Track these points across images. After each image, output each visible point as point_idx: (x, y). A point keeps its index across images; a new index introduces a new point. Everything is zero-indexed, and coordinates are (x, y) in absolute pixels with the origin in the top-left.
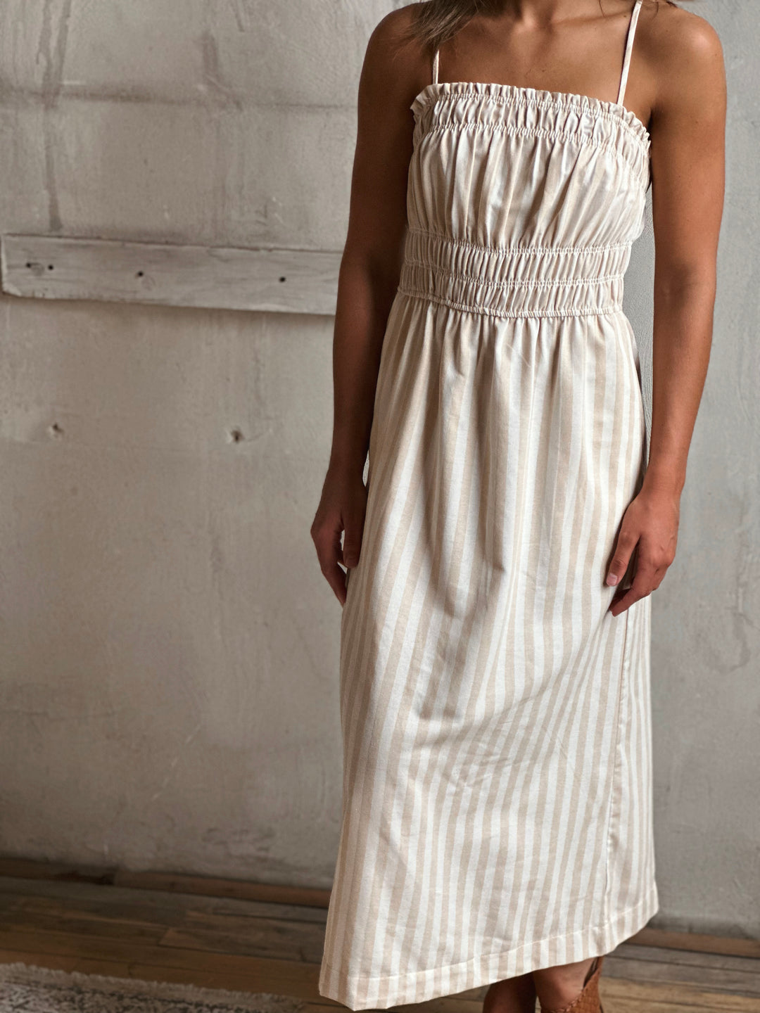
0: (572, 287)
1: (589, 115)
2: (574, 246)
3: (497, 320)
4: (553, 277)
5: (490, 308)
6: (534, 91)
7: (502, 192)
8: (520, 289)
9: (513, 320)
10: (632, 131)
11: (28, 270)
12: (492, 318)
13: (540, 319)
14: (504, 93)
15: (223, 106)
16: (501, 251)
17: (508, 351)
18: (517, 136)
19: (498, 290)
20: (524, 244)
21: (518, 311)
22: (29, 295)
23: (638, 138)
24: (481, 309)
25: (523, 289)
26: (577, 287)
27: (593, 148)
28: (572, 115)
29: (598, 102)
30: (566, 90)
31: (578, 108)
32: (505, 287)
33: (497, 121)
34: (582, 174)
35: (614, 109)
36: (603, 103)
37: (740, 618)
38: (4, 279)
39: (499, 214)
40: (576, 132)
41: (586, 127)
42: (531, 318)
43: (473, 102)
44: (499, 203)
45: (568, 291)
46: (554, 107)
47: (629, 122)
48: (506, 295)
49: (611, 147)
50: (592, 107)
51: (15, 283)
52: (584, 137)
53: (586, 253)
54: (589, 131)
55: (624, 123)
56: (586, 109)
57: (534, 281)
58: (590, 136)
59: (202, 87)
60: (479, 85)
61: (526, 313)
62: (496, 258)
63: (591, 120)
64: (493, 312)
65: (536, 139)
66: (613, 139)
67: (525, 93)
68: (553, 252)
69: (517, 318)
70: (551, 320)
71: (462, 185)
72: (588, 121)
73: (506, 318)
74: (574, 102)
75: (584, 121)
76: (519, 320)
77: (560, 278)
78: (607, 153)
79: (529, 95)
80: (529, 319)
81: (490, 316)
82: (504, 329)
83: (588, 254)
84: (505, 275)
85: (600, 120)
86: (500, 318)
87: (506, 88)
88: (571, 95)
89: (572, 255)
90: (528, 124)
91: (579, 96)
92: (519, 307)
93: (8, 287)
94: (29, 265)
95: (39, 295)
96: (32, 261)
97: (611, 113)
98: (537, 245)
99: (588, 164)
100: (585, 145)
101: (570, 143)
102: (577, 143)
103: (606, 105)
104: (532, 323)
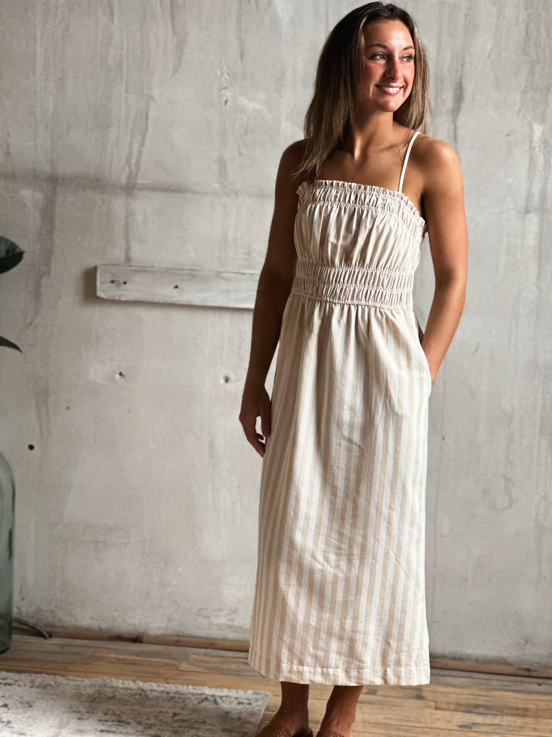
0: (376, 291)
1: (383, 197)
2: (377, 268)
3: (334, 305)
4: (365, 284)
5: (330, 298)
6: (355, 184)
7: (336, 236)
8: (346, 288)
9: (342, 305)
10: (408, 208)
11: (112, 285)
12: (331, 304)
13: (357, 306)
14: (340, 185)
15: (228, 195)
16: (337, 268)
17: (339, 322)
18: (345, 207)
19: (334, 288)
20: (348, 265)
21: (345, 301)
22: (111, 298)
24: (325, 298)
25: (348, 289)
26: (379, 291)
27: (385, 215)
28: (374, 197)
29: (388, 191)
30: (372, 184)
31: (377, 193)
32: (338, 287)
33: (335, 200)
34: (378, 228)
35: (397, 195)
36: (391, 191)
37: (508, 480)
38: (98, 289)
39: (335, 247)
40: (375, 206)
41: (381, 204)
42: (352, 305)
43: (324, 190)
44: (335, 241)
45: (373, 292)
46: (365, 193)
47: (406, 202)
48: (338, 291)
49: (395, 215)
50: (385, 193)
51: (104, 292)
52: (380, 209)
53: (384, 273)
54: (383, 206)
55: (403, 203)
56: (381, 194)
57: (353, 285)
58: (383, 208)
59: (216, 185)
60: (327, 181)
61: (350, 301)
62: (334, 270)
63: (384, 200)
64: (331, 300)
65: (355, 209)
66: (396, 210)
67: (350, 186)
68: (364, 270)
69: (344, 305)
70: (363, 307)
71: (316, 233)
72: (382, 201)
73: (338, 304)
74: (376, 190)
75: (380, 201)
76: (346, 305)
77: (369, 284)
78: (392, 218)
79: (352, 187)
80: (351, 306)
81: (330, 303)
82: (337, 309)
83: (385, 274)
84: (338, 280)
85: (389, 200)
86: (335, 304)
87: (341, 183)
88: (374, 187)
89: (376, 272)
90: (351, 202)
91: (378, 188)
92: (346, 299)
93: (100, 294)
94: (112, 282)
95: (117, 298)
96: (114, 279)
97: (395, 196)
98: (355, 265)
99: (381, 223)
100: (380, 213)
101: (372, 211)
102: (376, 212)
103: (392, 192)
104: (353, 308)
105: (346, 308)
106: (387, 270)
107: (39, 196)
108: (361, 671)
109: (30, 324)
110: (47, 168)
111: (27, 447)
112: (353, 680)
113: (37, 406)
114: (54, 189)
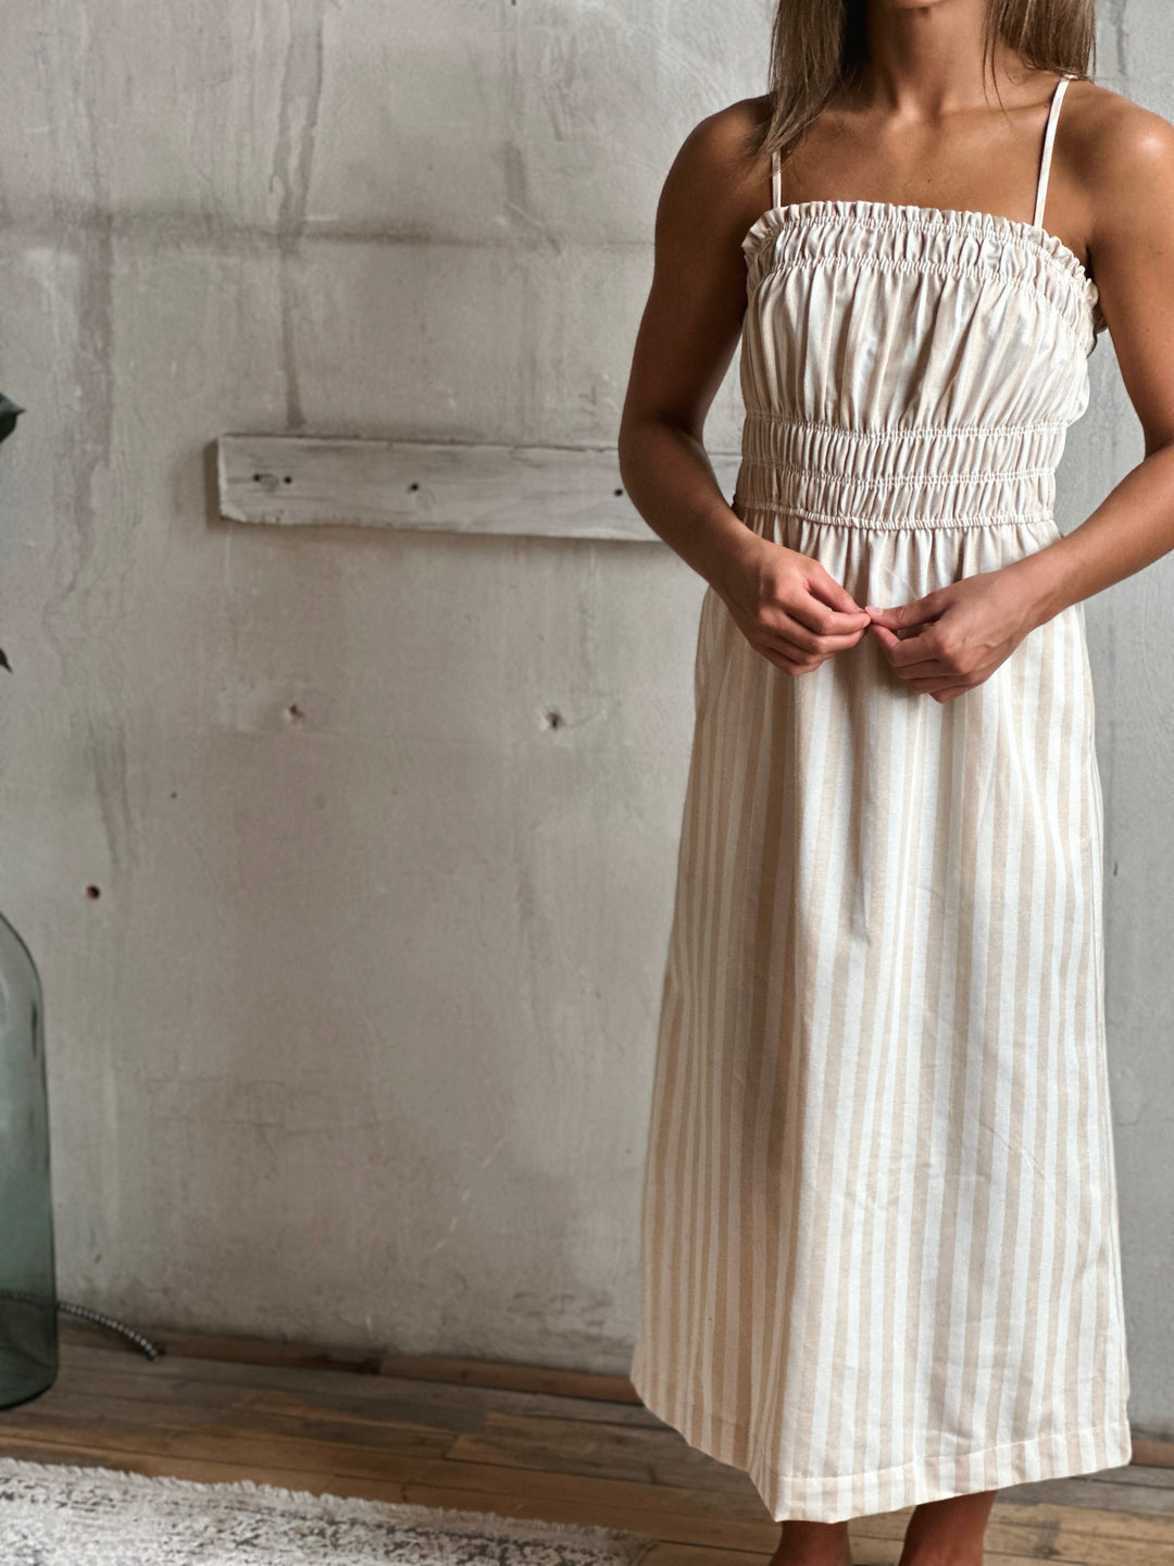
0: (978, 485)
1: (994, 239)
2: (978, 426)
3: (871, 533)
4: (950, 470)
5: (860, 517)
6: (917, 209)
7: (874, 350)
8: (902, 488)
9: (894, 534)
10: (1057, 264)
11: (257, 485)
12: (865, 532)
13: (933, 530)
14: (875, 214)
16: (873, 435)
17: (887, 577)
18: (894, 272)
19: (871, 491)
20: (906, 425)
21: (900, 520)
22: (257, 520)
23: (1068, 273)
24: (847, 520)
25: (906, 489)
26: (987, 484)
27: (1002, 285)
28: (970, 241)
29: (1006, 223)
30: (962, 208)
31: (979, 231)
32: (881, 486)
33: (866, 253)
34: (986, 323)
35: (1029, 233)
36: (1013, 224)
38: (223, 498)
40: (976, 264)
41: (990, 257)
42: (920, 529)
43: (833, 227)
45: (972, 490)
46: (944, 232)
47: (1052, 250)
48: (882, 499)
49: (1027, 285)
50: (998, 229)
51: (238, 503)
52: (988, 271)
53: (996, 435)
54: (995, 261)
55: (1045, 254)
56: (990, 232)
57: (922, 476)
58: (996, 269)
60: (840, 204)
61: (912, 522)
62: (866, 445)
63: (997, 247)
64: (865, 523)
65: (921, 276)
66: (1030, 272)
67: (904, 213)
68: (948, 434)
69: (899, 531)
70: (949, 532)
71: (818, 345)
72: (993, 249)
73: (884, 531)
74: (973, 223)
75: (988, 249)
76: (902, 533)
77: (960, 471)
78: (1022, 292)
79: (910, 215)
80: (917, 532)
81: (861, 530)
82: (881, 546)
83: (999, 438)
84: (881, 469)
85: (1009, 247)
86: (875, 531)
87: (878, 207)
88: (968, 214)
89: (977, 438)
90: (909, 255)
91: (979, 215)
92: (902, 514)
93: (227, 509)
94: (257, 478)
95: (271, 520)
96: (261, 471)
97: (1026, 237)
98: (925, 424)
99: (993, 307)
100: (989, 281)
101: (968, 279)
102: (978, 280)
103: (1018, 227)
104: (922, 538)
105: (904, 540)
106: (1004, 428)
107: (69, 261)
108: (963, 1458)
109: (72, 588)
110: (85, 192)
111: (84, 891)
112: (943, 1483)
113: (101, 791)
114: (105, 245)
